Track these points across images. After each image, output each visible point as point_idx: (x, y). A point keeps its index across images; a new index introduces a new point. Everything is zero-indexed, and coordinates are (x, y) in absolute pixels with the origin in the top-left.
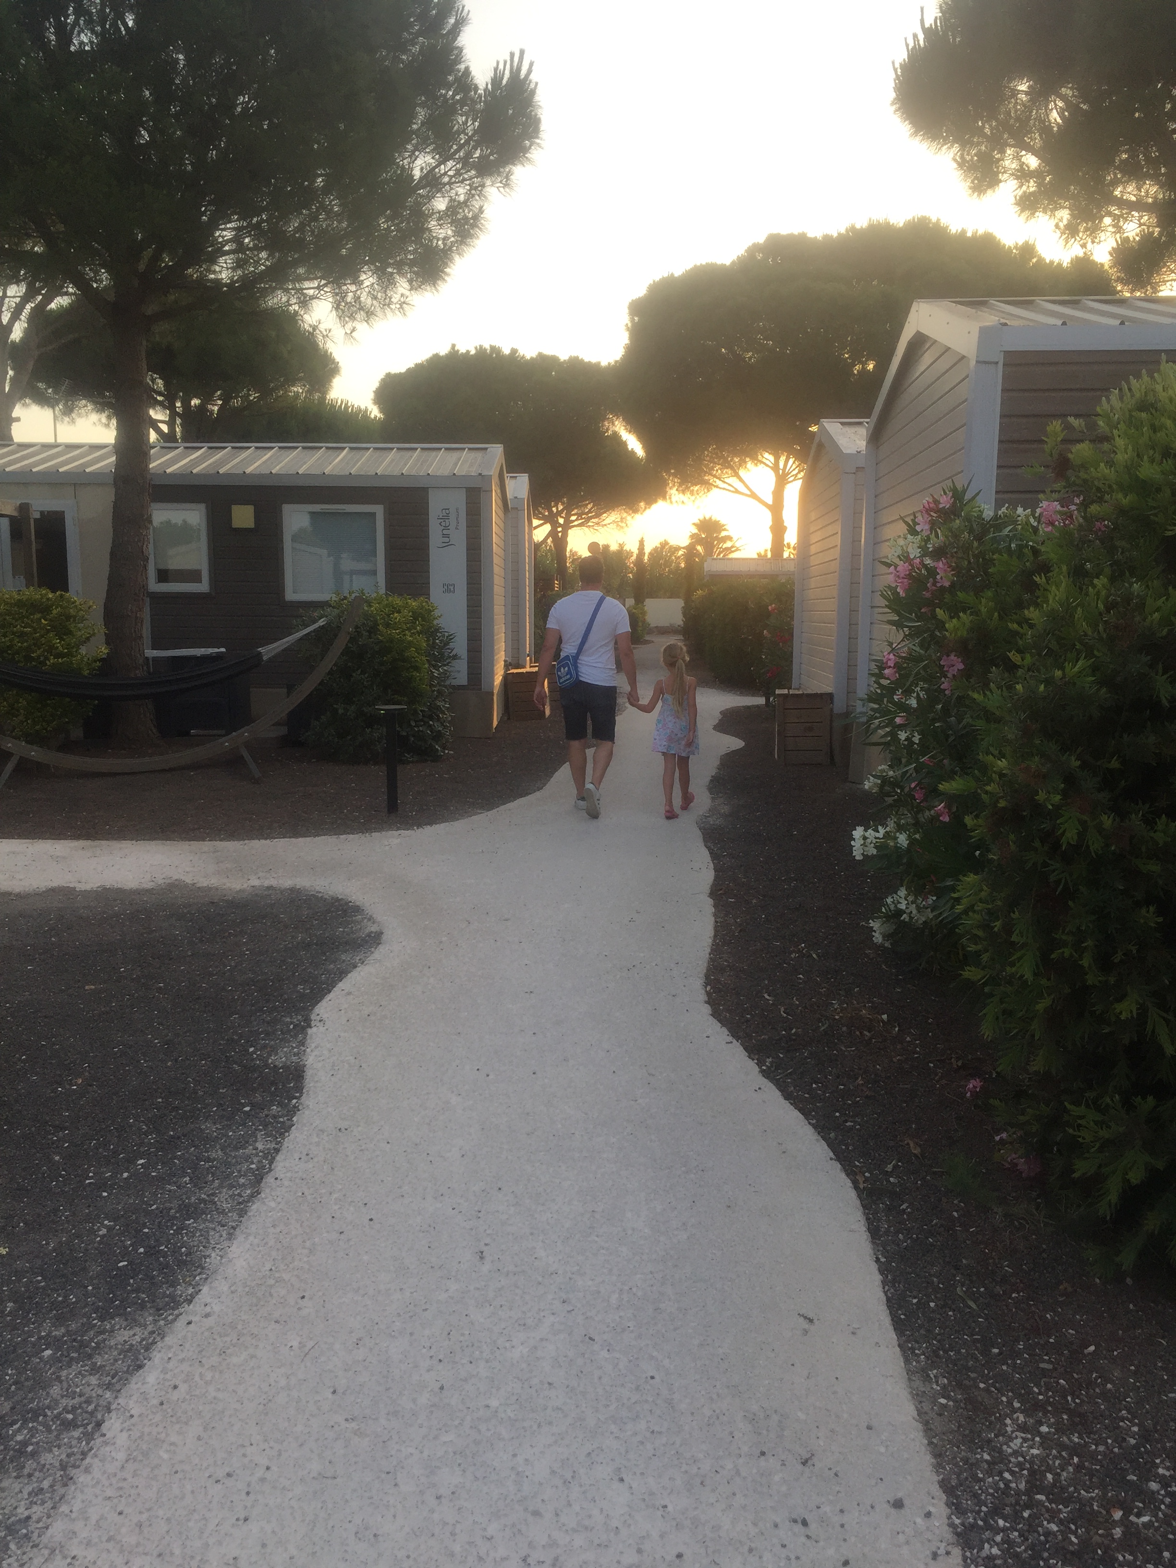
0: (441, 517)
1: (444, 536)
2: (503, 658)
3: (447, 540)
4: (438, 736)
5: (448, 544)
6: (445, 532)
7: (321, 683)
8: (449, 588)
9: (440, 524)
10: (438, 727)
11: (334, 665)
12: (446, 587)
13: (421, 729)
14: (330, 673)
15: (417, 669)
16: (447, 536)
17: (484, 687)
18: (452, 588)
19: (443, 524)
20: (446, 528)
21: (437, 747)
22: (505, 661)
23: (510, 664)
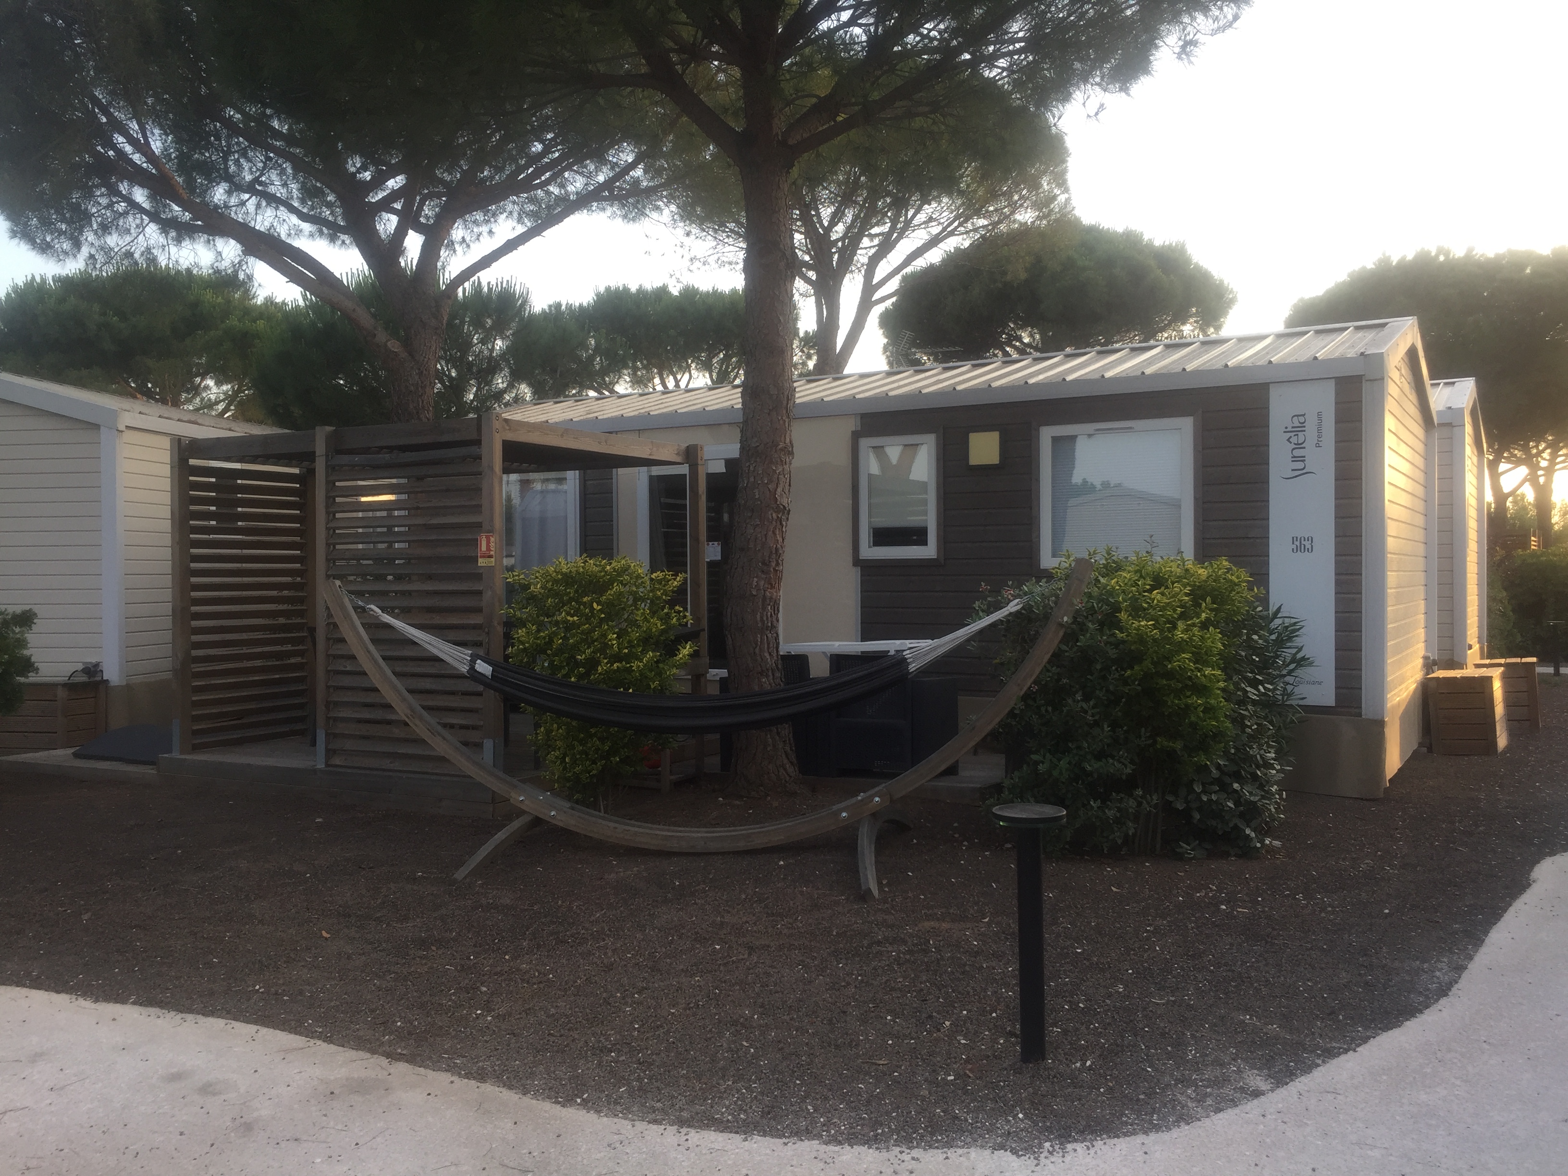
0: (1289, 429)
1: (1295, 459)
2: (1422, 653)
3: (1300, 465)
4: (1250, 812)
5: (1303, 472)
6: (1297, 453)
7: (1011, 714)
8: (1302, 545)
9: (1288, 440)
10: (1249, 793)
11: (1035, 682)
12: (1298, 543)
13: (1214, 797)
14: (1026, 698)
15: (1201, 690)
16: (1302, 459)
17: (1367, 711)
18: (1308, 544)
19: (1294, 440)
20: (1299, 446)
21: (1248, 831)
22: (1426, 658)
23: (1435, 663)
